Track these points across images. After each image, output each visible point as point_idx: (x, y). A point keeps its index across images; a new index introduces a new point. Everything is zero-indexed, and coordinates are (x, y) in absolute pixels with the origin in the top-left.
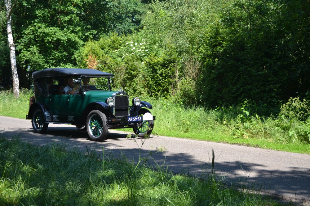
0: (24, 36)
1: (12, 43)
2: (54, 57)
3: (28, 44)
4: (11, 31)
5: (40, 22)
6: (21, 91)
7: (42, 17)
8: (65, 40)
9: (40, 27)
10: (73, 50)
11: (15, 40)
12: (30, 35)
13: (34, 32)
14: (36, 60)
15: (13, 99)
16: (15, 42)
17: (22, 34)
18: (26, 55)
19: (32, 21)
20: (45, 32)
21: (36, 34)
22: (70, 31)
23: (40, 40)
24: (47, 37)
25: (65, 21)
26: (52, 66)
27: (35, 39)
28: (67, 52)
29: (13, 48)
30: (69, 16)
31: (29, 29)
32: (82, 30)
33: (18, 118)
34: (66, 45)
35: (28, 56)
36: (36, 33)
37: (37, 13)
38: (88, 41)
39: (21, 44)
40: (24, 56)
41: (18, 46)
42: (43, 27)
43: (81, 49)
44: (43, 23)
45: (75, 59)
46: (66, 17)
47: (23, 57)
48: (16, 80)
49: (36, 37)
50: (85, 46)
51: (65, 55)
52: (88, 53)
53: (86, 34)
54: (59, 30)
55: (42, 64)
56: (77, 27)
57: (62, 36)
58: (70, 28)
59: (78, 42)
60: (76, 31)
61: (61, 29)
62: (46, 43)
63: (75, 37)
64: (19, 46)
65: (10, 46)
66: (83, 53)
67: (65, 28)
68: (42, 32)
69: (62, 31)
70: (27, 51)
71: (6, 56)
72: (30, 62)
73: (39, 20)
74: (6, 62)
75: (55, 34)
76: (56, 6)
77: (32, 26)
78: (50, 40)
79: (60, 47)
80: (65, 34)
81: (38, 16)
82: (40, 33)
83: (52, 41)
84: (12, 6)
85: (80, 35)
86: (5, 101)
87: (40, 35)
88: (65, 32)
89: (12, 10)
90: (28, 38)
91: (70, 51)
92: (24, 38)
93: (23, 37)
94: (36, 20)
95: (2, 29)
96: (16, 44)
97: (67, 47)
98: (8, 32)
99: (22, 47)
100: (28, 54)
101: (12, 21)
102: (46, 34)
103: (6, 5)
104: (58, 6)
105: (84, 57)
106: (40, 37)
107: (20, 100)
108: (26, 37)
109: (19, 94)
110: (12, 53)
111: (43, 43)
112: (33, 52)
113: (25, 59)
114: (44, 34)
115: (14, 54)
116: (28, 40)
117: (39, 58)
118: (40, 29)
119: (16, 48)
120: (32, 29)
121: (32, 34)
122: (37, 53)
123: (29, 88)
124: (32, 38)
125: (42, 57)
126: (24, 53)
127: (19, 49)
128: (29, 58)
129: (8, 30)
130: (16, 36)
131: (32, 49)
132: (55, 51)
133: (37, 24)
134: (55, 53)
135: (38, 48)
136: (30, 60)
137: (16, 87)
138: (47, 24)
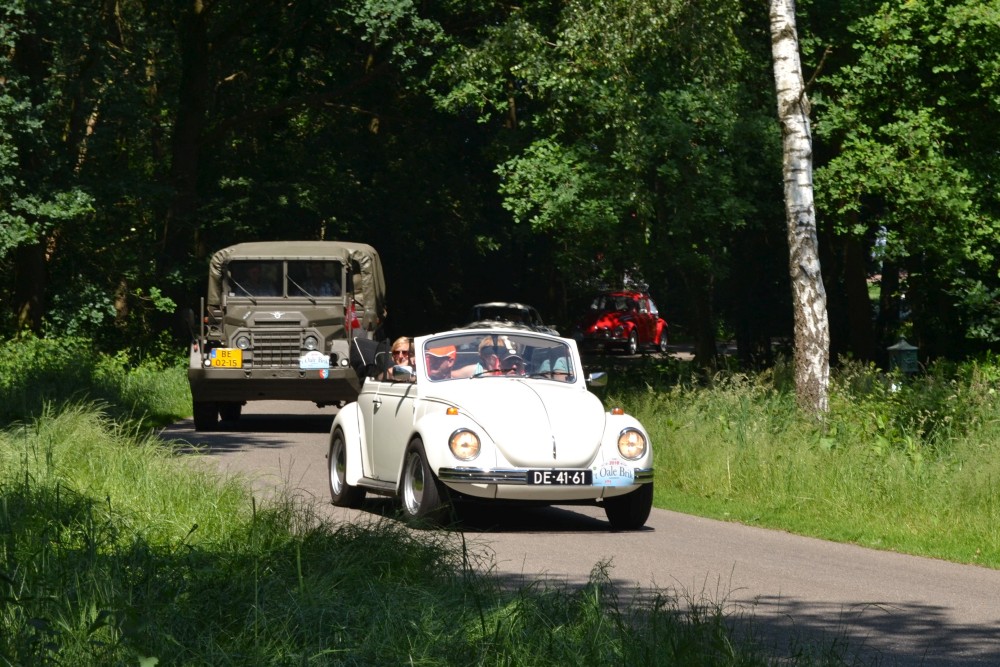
0: (860, 52)
1: (797, 95)
3: (881, 98)
4: (792, 22)
6: (833, 374)
11: (817, 72)
12: (900, 42)
13: (923, 27)
14: (930, 194)
15: (794, 425)
16: (810, 88)
17: (854, 37)
18: (872, 162)
20: (983, 26)
21: (933, 39)
23: (957, 74)
27: (922, 70)
29: (799, 126)
31: (893, 12)
33: (822, 538)
35: (884, 171)
36: (934, 32)
39: (843, 100)
40: (861, 167)
41: (824, 109)
47: (855, 177)
48: (813, 313)
55: (963, 217)
62: (988, 90)
64: (834, 110)
65: (782, 109)
68: (965, 26)
70: (878, 140)
72: (893, 206)
74: (753, 203)
82: (957, 32)
86: (748, 436)
87: (954, 43)
90: (887, 61)
92: (863, 65)
93: (854, 58)
95: (742, 15)
96: (816, 101)
98: (777, 27)
99: (850, 116)
100: (881, 158)
106: (954, 53)
107: (833, 431)
108: (874, 53)
109: (825, 393)
110: (792, 150)
111: (975, 95)
112: (912, 148)
113: (865, 187)
114: (977, 41)
115: (808, 157)
116: (884, 77)
117: (945, 182)
118: (957, 8)
119: (816, 122)
120: (910, 12)
121: (907, 37)
122: (935, 149)
123: (885, 364)
124: (908, 61)
125: (965, 174)
126: (862, 151)
127: (834, 131)
128: (889, 184)
129: (774, 20)
130: (819, 50)
131: (906, 126)
135: (940, 123)
136: (890, 193)
137: (808, 355)
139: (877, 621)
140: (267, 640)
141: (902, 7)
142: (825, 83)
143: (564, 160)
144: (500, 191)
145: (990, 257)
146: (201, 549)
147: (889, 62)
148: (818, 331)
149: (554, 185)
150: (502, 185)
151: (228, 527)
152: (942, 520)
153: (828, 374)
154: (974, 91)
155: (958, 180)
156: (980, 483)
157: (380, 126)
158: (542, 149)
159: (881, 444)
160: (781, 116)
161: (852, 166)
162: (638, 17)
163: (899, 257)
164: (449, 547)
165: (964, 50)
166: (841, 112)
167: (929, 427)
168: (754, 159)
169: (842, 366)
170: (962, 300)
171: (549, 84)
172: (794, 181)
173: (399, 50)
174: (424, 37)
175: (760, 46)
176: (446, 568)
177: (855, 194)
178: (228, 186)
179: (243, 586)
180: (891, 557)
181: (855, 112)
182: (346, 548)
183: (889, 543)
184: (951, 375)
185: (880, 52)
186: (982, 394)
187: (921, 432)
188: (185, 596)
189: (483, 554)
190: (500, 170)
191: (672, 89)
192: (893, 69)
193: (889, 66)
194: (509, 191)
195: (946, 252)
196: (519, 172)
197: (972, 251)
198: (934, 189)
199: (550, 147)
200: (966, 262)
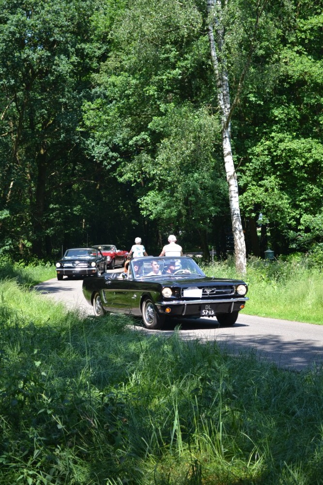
0: (252, 159)
1: (233, 173)
2: (308, 195)
3: (259, 173)
4: (230, 150)
5: (281, 131)
6: (247, 261)
7: (285, 121)
9: (281, 141)
11: (239, 166)
12: (264, 155)
13: (272, 150)
14: (276, 203)
16: (237, 171)
17: (250, 154)
18: (257, 193)
19: (267, 130)
20: (290, 149)
21: (275, 154)
23: (283, 164)
24: (295, 159)
26: (304, 213)
27: (272, 163)
29: (233, 183)
31: (262, 145)
33: (246, 314)
35: (261, 196)
36: (275, 151)
37: (276, 114)
39: (247, 174)
40: (253, 195)
41: (241, 177)
42: (287, 140)
44: (287, 132)
47: (251, 198)
48: (240, 242)
49: (274, 159)
54: (319, 142)
55: (286, 210)
62: (293, 169)
64: (244, 177)
65: (228, 178)
68: (285, 149)
70: (258, 186)
71: (220, 196)
72: (264, 207)
73: (279, 126)
74: (219, 208)
75: (310, 152)
76: (311, 98)
77: (267, 139)
78: (302, 164)
81: (277, 119)
82: (282, 151)
83: (304, 165)
84: (231, 105)
87: (281, 155)
89: (231, 111)
90: (261, 161)
92: (252, 163)
93: (250, 161)
94: (274, 127)
95: (214, 149)
98: (225, 152)
99: (249, 179)
100: (259, 191)
102: (293, 153)
103: (221, 102)
104: (315, 98)
106: (282, 157)
107: (248, 280)
108: (256, 159)
109: (245, 267)
110: (231, 190)
111: (288, 171)
112: (269, 188)
113: (255, 201)
114: (289, 154)
115: (237, 193)
116: (260, 166)
117: (280, 199)
118: (282, 143)
119: (238, 181)
120: (267, 145)
121: (266, 153)
122: (277, 189)
123: (263, 256)
124: (267, 161)
125: (287, 196)
126: (253, 190)
127: (244, 184)
128: (262, 200)
129: (224, 150)
130: (239, 159)
131: (267, 181)
132: (310, 183)
133: (277, 135)
134: (311, 187)
135: (278, 180)
136: (263, 203)
137: (239, 255)
138: (295, 134)
139: (259, 341)
141: (265, 144)
142: (241, 169)
143: (159, 196)
144: (140, 207)
145: (295, 223)
148: (242, 248)
149: (156, 204)
150: (140, 205)
152: (284, 307)
155: (284, 198)
156: (296, 295)
157: (100, 187)
158: (152, 193)
159: (263, 284)
160: (228, 180)
161: (250, 195)
162: (181, 151)
163: (266, 223)
165: (285, 157)
166: (246, 178)
167: (278, 277)
168: (219, 194)
169: (250, 258)
170: (287, 236)
171: (154, 173)
172: (233, 200)
173: (105, 163)
174: (113, 158)
175: (220, 158)
177: (252, 204)
178: (53, 208)
180: (269, 320)
181: (251, 177)
183: (268, 315)
184: (284, 260)
185: (258, 158)
186: (295, 266)
187: (276, 279)
190: (139, 201)
191: (192, 173)
193: (261, 163)
194: (143, 207)
195: (281, 221)
196: (145, 201)
197: (289, 221)
198: (277, 201)
199: (155, 192)
200: (288, 224)
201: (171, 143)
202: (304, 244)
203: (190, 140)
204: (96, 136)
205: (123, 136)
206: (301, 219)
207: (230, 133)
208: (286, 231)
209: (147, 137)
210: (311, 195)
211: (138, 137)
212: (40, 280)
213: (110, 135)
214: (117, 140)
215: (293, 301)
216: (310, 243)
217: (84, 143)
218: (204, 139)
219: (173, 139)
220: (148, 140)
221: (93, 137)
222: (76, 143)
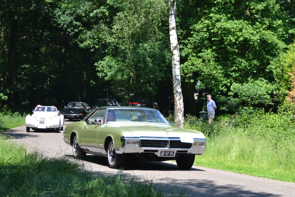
0: (193, 34)
1: (176, 45)
2: (238, 68)
3: (198, 46)
4: (175, 26)
5: (218, 12)
7: (222, 4)
8: (256, 41)
9: (218, 21)
10: (268, 57)
11: (182, 39)
12: (203, 32)
13: (210, 28)
16: (180, 43)
17: (192, 30)
18: (195, 63)
19: (207, 11)
20: (225, 28)
21: (212, 31)
22: (264, 27)
23: (218, 40)
24: (228, 36)
25: (258, 11)
26: (234, 82)
27: (209, 39)
28: (260, 60)
29: (176, 53)
30: (264, 2)
31: (202, 24)
32: (284, 26)
34: (257, 48)
35: (199, 66)
36: (212, 29)
38: (293, 43)
39: (188, 46)
40: (193, 64)
41: (183, 49)
42: (222, 20)
43: (282, 55)
44: (223, 13)
45: (271, 72)
46: (260, 4)
47: (191, 67)
48: (179, 103)
49: (212, 35)
50: (288, 52)
51: (255, 65)
52: (292, 63)
53: (290, 31)
54: (248, 24)
55: (219, 78)
56: (275, 20)
57: (252, 34)
58: (265, 22)
59: (276, 44)
60: (275, 26)
61: (250, 22)
62: (226, 45)
63: (272, 36)
64: (186, 49)
65: (172, 48)
66: (285, 62)
67: (258, 21)
68: (221, 28)
69: (252, 26)
70: (197, 57)
71: (165, 64)
72: (201, 75)
73: (217, 9)
74: (164, 74)
75: (242, 32)
77: (206, 19)
78: (234, 41)
79: (249, 52)
80: (258, 30)
81: (216, 2)
82: (219, 29)
83: (235, 42)
85: (281, 33)
87: (218, 32)
88: (257, 29)
90: (200, 36)
91: (264, 58)
92: (193, 37)
93: (191, 36)
94: (213, 9)
96: (181, 47)
97: (260, 51)
98: (171, 27)
99: (190, 51)
100: (198, 62)
101: (176, 10)
102: (227, 32)
105: (286, 68)
106: (218, 35)
108: (197, 34)
109: (182, 124)
110: (174, 59)
111: (223, 46)
112: (206, 60)
113: (194, 70)
114: (224, 32)
115: (179, 61)
116: (199, 41)
117: (215, 69)
118: (218, 23)
119: (181, 52)
120: (206, 24)
121: (205, 30)
122: (212, 60)
123: (198, 116)
124: (205, 37)
125: (220, 67)
126: (193, 60)
127: (186, 55)
128: (200, 69)
129: (170, 25)
130: (182, 33)
131: (205, 54)
132: (240, 58)
133: (215, 15)
134: (241, 60)
135: (214, 53)
136: (200, 71)
137: (178, 114)
138: (229, 15)
140: (30, 189)
141: (204, 22)
142: (183, 42)
143: (113, 61)
144: (96, 69)
145: (226, 89)
146: (12, 164)
147: (201, 37)
148: (181, 108)
149: (110, 68)
150: (97, 68)
151: (20, 158)
152: (213, 158)
153: (183, 119)
154: (222, 45)
155: (218, 69)
156: (222, 148)
157: (65, 51)
158: (107, 58)
160: (172, 50)
161: (190, 64)
162: (133, 23)
163: (202, 89)
164: (80, 164)
165: (220, 34)
166: (187, 50)
167: (210, 133)
168: (164, 62)
169: (187, 117)
170: (219, 100)
171: (110, 41)
172: (175, 67)
173: (69, 30)
174: (76, 27)
175: (166, 32)
176: (79, 170)
177: (191, 72)
179: (23, 174)
180: (199, 168)
181: (191, 50)
182: (52, 164)
183: (198, 164)
187: (208, 134)
188: (8, 177)
189: (89, 166)
190: (96, 64)
191: (142, 43)
192: (201, 39)
193: (201, 38)
194: (99, 69)
195: (214, 88)
196: (101, 65)
197: (221, 88)
198: (212, 71)
199: (110, 58)
200: (220, 91)
201: (125, 16)
202: (232, 107)
203: (142, 15)
204: (62, 7)
205: (86, 9)
206: (231, 87)
207: (175, 11)
208: (218, 96)
209: (106, 11)
210: (240, 67)
211: (98, 11)
212: (7, 127)
213: (74, 7)
214: (80, 11)
215: (220, 153)
216: (237, 107)
217: (52, 13)
218: (152, 15)
219: (127, 13)
220: (107, 13)
221: (60, 8)
222: (45, 13)
